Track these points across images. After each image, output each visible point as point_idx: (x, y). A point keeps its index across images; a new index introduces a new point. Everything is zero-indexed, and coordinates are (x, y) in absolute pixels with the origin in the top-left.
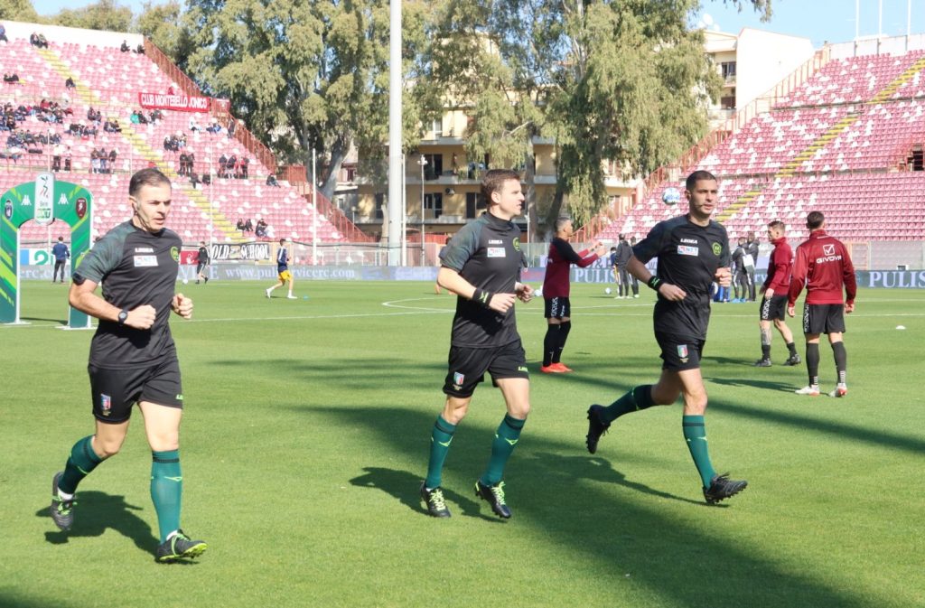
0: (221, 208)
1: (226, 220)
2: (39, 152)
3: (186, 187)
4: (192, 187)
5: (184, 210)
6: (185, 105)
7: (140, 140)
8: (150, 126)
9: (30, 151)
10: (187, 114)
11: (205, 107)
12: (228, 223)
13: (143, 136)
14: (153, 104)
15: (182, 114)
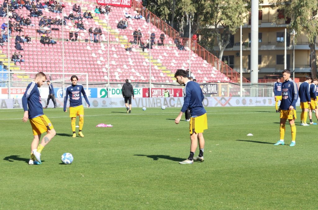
0: (163, 63)
1: (167, 70)
2: (57, 29)
3: (139, 51)
4: (141, 51)
5: (144, 64)
6: (119, 3)
7: (104, 23)
8: (106, 15)
9: (53, 29)
10: (121, 8)
11: (129, 5)
12: (169, 72)
13: (104, 21)
14: (103, 3)
15: (118, 8)
